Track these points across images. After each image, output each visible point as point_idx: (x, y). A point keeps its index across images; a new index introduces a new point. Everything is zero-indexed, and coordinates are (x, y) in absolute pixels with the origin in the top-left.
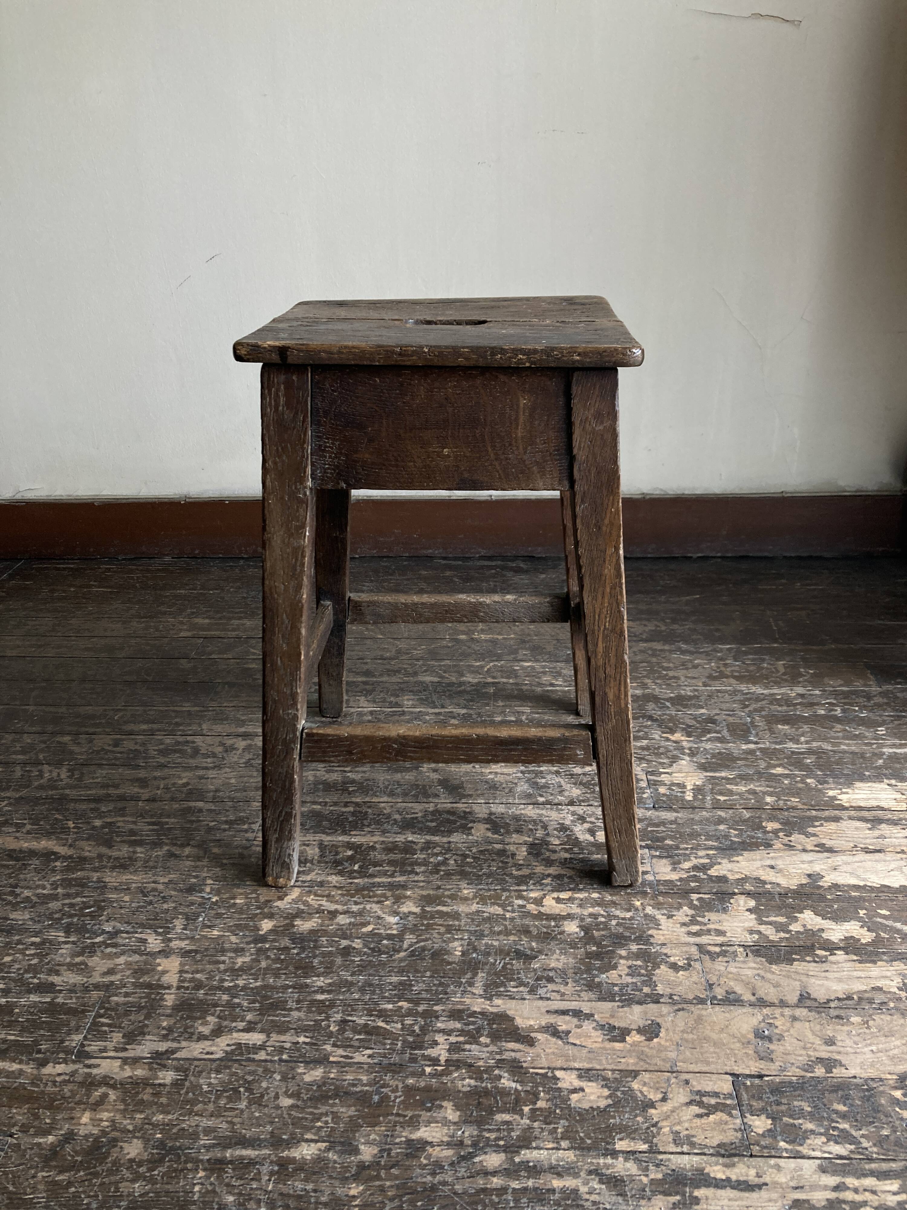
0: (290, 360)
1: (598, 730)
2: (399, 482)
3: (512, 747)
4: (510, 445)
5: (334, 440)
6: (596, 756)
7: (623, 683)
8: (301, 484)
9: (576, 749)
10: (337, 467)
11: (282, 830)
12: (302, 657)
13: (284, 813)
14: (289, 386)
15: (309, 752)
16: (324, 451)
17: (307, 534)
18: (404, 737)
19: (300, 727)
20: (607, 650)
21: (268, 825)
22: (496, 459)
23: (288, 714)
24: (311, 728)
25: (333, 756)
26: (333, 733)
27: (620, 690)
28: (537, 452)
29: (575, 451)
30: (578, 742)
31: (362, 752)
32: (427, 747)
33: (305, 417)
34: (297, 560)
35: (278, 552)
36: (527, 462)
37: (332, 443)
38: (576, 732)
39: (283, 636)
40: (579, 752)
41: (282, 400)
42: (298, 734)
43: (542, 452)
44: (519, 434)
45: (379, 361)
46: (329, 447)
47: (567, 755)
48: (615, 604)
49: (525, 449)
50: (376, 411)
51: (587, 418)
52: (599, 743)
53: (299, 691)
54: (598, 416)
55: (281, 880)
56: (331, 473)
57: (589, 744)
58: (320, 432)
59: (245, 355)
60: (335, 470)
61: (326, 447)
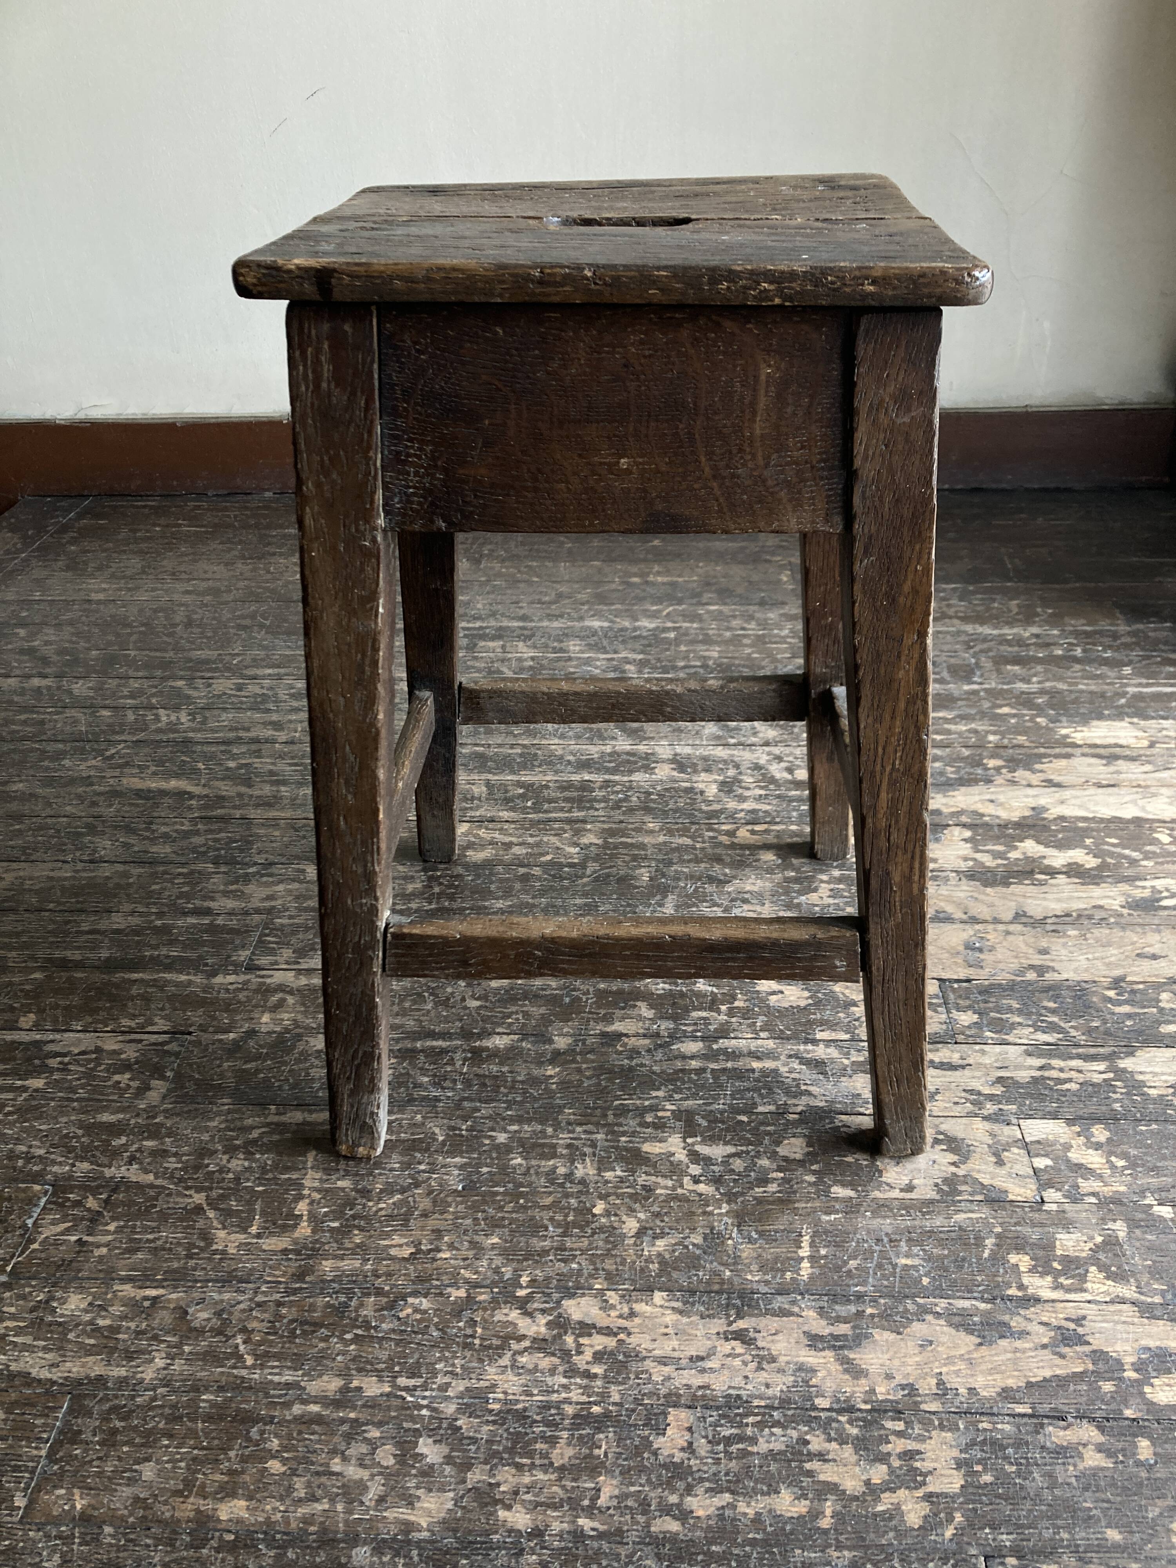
0: (337, 295)
1: (872, 926)
2: (542, 519)
3: (729, 955)
4: (741, 450)
5: (422, 442)
6: (866, 966)
7: (918, 853)
8: (367, 522)
9: (834, 958)
10: (430, 492)
11: (358, 1079)
12: (381, 816)
13: (361, 1054)
14: (337, 342)
15: (398, 963)
16: (405, 462)
17: (381, 610)
18: (553, 940)
19: (382, 925)
20: (894, 805)
21: (336, 1071)
22: (714, 477)
23: (361, 905)
24: (401, 926)
25: (438, 968)
26: (436, 933)
27: (912, 868)
28: (788, 464)
29: (857, 463)
30: (839, 948)
31: (484, 962)
32: (590, 955)
33: (369, 401)
34: (364, 655)
36: (770, 483)
37: (420, 449)
38: (834, 932)
39: (347, 782)
40: (838, 963)
41: (327, 369)
42: (379, 936)
43: (797, 464)
44: (758, 432)
45: (501, 296)
46: (415, 455)
47: (819, 967)
48: (912, 729)
49: (767, 458)
50: (498, 389)
51: (882, 401)
52: (873, 950)
53: (377, 869)
54: (903, 399)
55: (360, 1148)
56: (419, 503)
57: (855, 951)
58: (397, 428)
59: (255, 285)
60: (425, 498)
61: (408, 455)
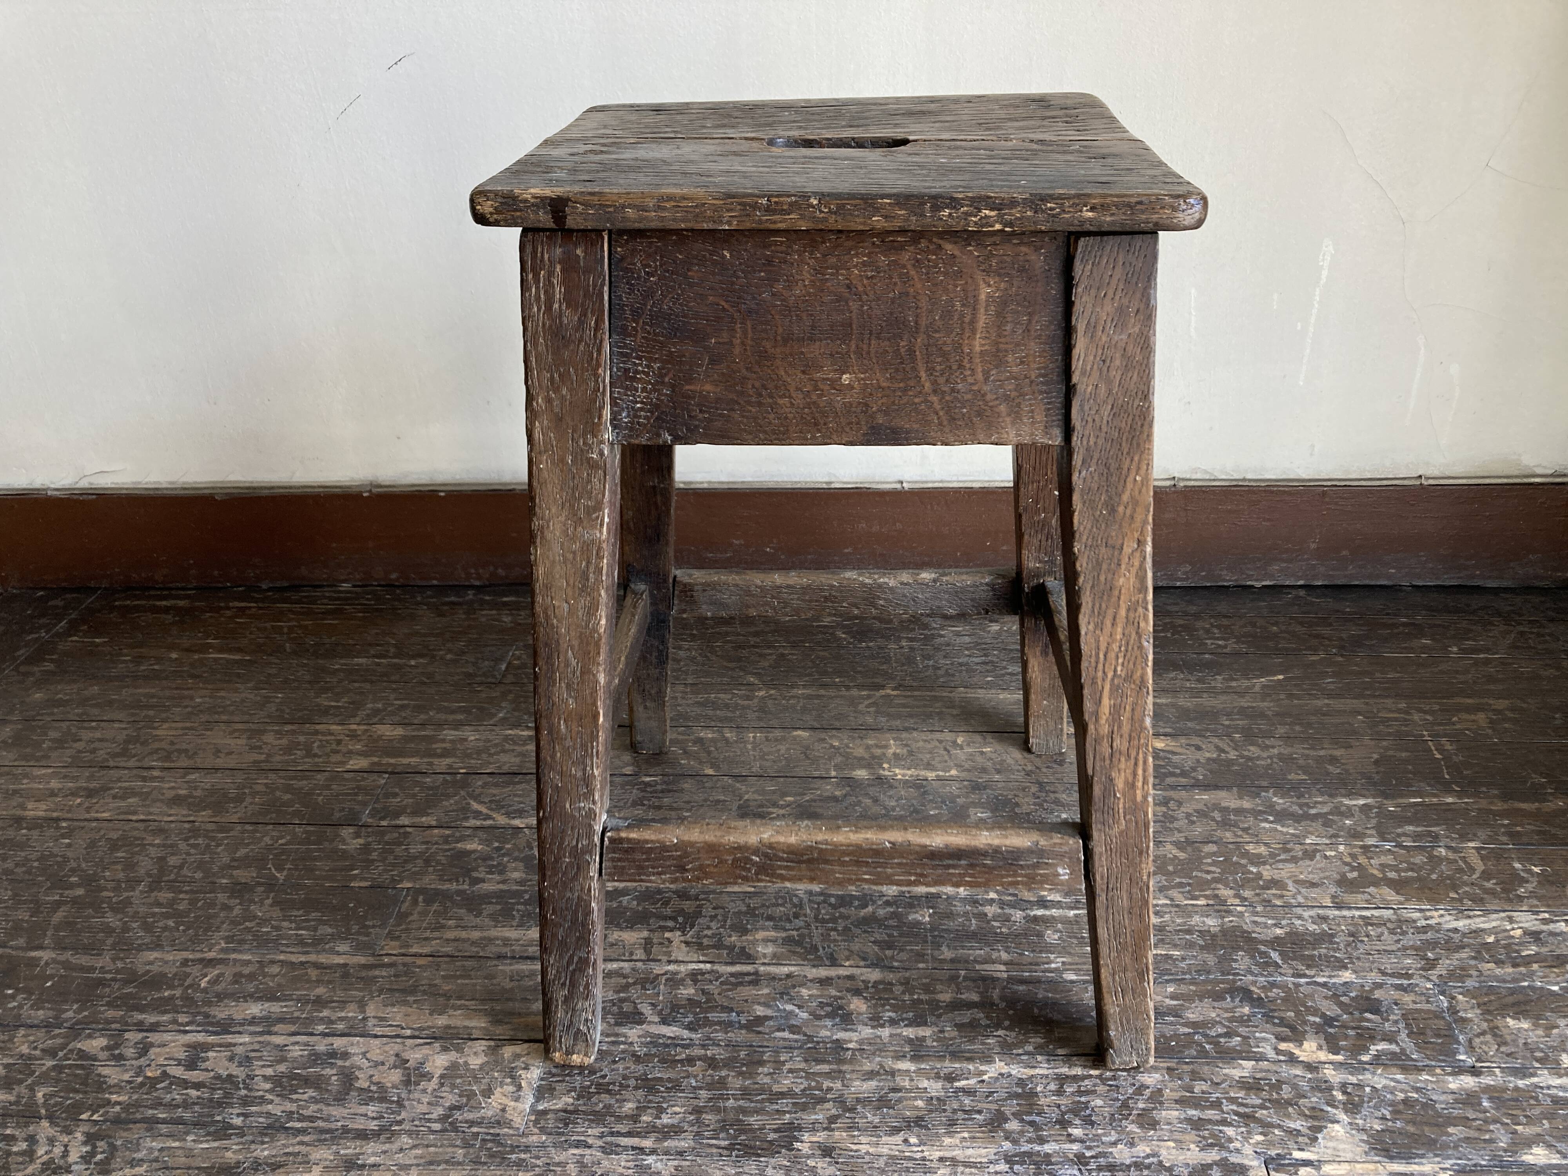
0: (571, 222)
1: (1095, 834)
2: (765, 432)
3: (951, 862)
4: (961, 366)
5: (650, 360)
7: (1141, 763)
8: (594, 436)
9: (1056, 865)
10: (657, 407)
11: (573, 985)
12: (601, 719)
13: (576, 959)
14: (569, 265)
15: (615, 867)
16: (633, 379)
17: (606, 520)
18: (771, 846)
19: (599, 829)
20: (1116, 711)
22: (935, 391)
23: (580, 809)
24: (618, 830)
25: (654, 874)
26: (653, 838)
27: (1135, 774)
28: (1008, 379)
29: (1075, 379)
30: (1062, 856)
31: (701, 868)
32: (810, 861)
33: (599, 321)
34: (588, 563)
35: (557, 549)
36: (989, 397)
37: (648, 366)
38: (1057, 838)
39: (569, 686)
40: (1060, 871)
41: (558, 292)
42: (597, 839)
43: (1016, 379)
44: (978, 349)
45: (729, 223)
46: (643, 372)
47: (1040, 875)
48: (1134, 635)
49: (986, 375)
50: (724, 309)
51: (1099, 319)
52: (1096, 858)
53: (596, 772)
54: (1119, 317)
55: (575, 1056)
56: (646, 418)
57: (1079, 859)
58: (625, 346)
59: (491, 213)
60: (652, 413)
61: (637, 372)
